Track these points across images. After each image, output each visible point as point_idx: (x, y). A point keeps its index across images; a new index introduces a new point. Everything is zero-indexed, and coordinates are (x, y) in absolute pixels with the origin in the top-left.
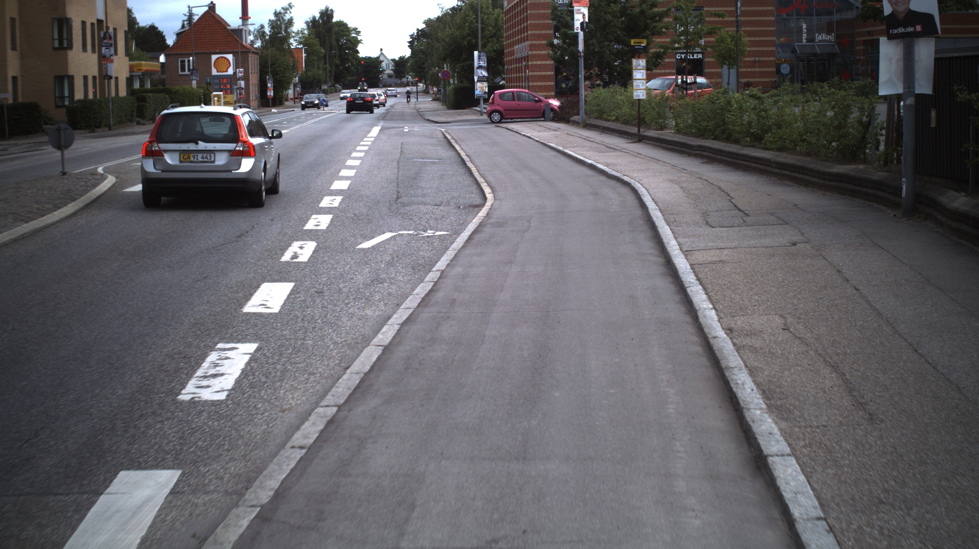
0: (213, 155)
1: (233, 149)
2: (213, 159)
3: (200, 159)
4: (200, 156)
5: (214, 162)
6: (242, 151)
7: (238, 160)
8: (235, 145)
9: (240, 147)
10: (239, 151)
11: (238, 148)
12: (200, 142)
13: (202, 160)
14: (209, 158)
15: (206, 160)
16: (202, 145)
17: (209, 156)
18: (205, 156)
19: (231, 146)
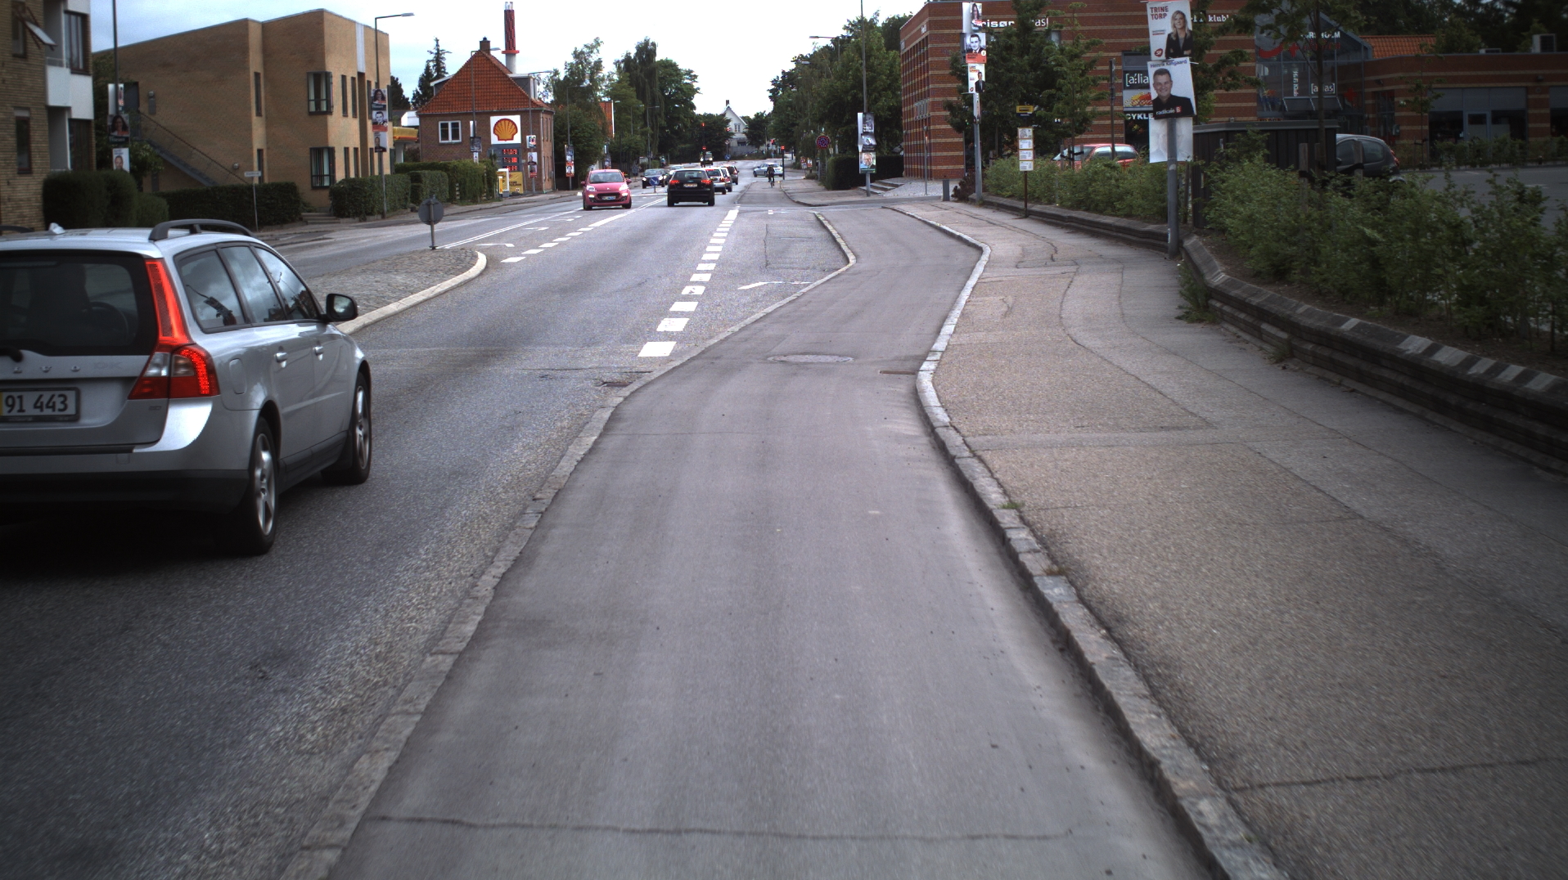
0: (71, 396)
1: (137, 373)
2: (71, 410)
3: (30, 411)
4: (30, 399)
5: (75, 418)
6: (168, 378)
7: (153, 408)
8: (144, 358)
9: (160, 366)
10: (158, 379)
11: (153, 371)
12: (27, 354)
13: (37, 412)
14: (59, 406)
15: (48, 412)
16: (35, 364)
17: (58, 401)
18: (45, 400)
19: (130, 364)
